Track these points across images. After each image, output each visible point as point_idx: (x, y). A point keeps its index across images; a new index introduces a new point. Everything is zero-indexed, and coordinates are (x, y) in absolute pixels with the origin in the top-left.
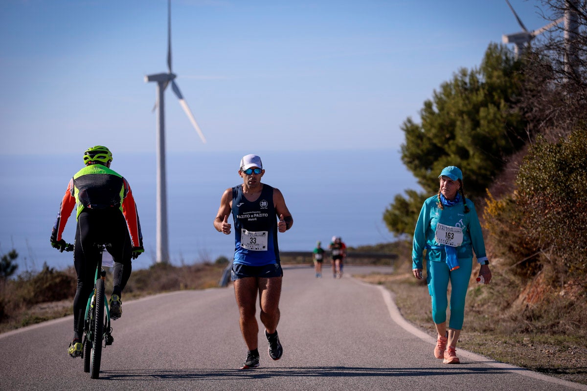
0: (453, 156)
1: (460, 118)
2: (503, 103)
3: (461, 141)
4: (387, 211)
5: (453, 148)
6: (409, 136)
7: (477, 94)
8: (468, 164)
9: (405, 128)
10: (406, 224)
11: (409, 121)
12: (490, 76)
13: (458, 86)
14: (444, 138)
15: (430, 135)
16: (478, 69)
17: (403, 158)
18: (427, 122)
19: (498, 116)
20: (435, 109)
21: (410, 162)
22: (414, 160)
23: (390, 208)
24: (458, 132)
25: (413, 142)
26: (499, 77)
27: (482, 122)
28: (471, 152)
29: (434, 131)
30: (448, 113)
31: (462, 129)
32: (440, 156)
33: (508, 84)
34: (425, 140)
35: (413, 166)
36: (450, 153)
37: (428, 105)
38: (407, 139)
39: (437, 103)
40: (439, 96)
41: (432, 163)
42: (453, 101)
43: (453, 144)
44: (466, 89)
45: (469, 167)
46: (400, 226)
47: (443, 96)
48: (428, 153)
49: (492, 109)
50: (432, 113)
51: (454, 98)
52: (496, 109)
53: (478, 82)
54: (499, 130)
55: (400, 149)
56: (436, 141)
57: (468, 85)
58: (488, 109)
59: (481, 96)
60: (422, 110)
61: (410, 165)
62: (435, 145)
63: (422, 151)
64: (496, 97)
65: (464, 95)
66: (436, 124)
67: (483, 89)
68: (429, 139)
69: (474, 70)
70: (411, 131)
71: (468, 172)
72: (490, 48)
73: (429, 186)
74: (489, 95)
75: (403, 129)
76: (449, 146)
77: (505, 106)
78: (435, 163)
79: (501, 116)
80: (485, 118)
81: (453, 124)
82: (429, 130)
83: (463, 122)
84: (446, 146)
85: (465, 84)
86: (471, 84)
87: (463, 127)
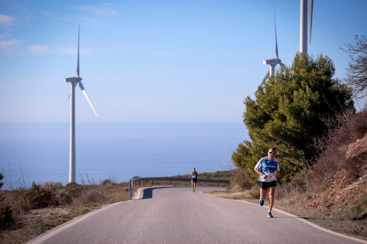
0: (276, 120)
1: (281, 97)
2: (307, 88)
3: (282, 111)
4: (234, 153)
5: (277, 115)
6: (248, 108)
7: (291, 83)
8: (286, 125)
9: (246, 102)
10: (247, 162)
11: (249, 98)
12: (298, 72)
13: (279, 77)
14: (271, 109)
15: (262, 107)
16: (291, 68)
17: (244, 121)
18: (259, 99)
19: (305, 96)
20: (264, 91)
21: (249, 124)
22: (251, 122)
23: (236, 152)
24: (280, 105)
25: (251, 111)
26: (304, 73)
27: (295, 99)
28: (288, 118)
29: (264, 104)
30: (273, 94)
31: (283, 103)
32: (269, 120)
33: (310, 77)
34: (258, 109)
35: (250, 126)
36: (274, 118)
37: (260, 89)
38: (247, 109)
39: (266, 88)
40: (267, 84)
41: (263, 124)
42: (276, 87)
43: (277, 113)
44: (283, 79)
45: (286, 127)
46: (242, 163)
47: (269, 83)
48: (261, 118)
49: (301, 92)
50: (263, 94)
51: (276, 85)
52: (303, 92)
53: (291, 75)
54: (305, 104)
55: (243, 115)
56: (266, 111)
57: (285, 76)
58: (299, 91)
59: (293, 84)
60: (257, 92)
61: (249, 125)
62: (265, 113)
63: (257, 116)
64: (303, 85)
65: (283, 83)
66: (266, 100)
67: (295, 79)
68: (262, 109)
69: (289, 68)
70: (249, 104)
71: (285, 130)
72: (297, 55)
73: (261, 138)
74: (298, 83)
75: (245, 103)
76: (274, 114)
77: (309, 90)
78: (266, 124)
79: (307, 96)
80: (297, 97)
81: (277, 100)
82: (261, 104)
83: (283, 99)
84: (272, 114)
85: (283, 76)
86: (286, 76)
87: (284, 102)
